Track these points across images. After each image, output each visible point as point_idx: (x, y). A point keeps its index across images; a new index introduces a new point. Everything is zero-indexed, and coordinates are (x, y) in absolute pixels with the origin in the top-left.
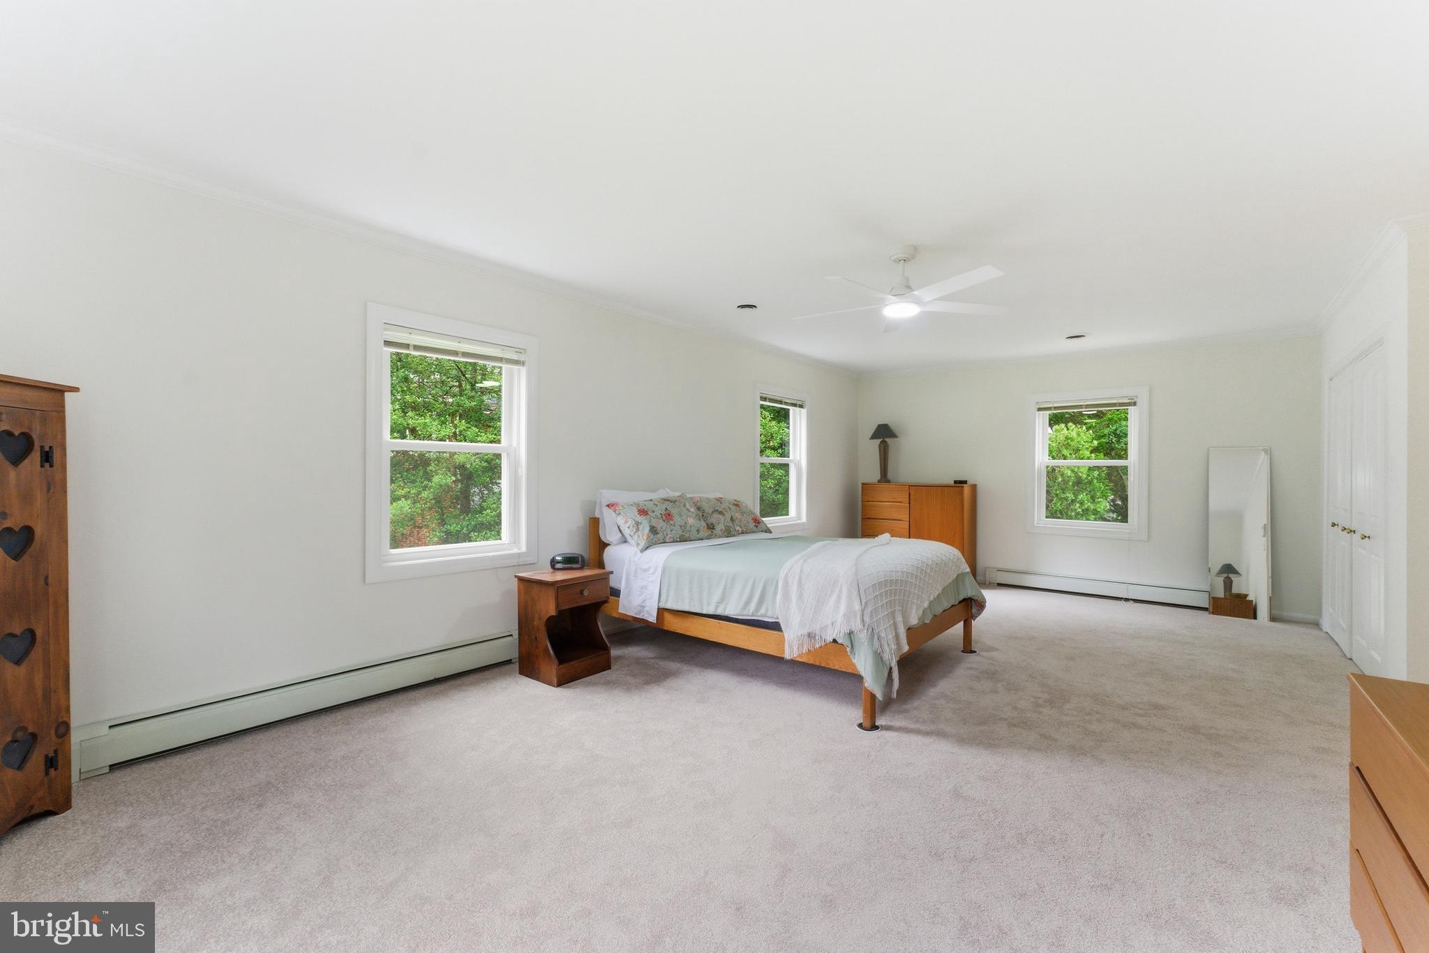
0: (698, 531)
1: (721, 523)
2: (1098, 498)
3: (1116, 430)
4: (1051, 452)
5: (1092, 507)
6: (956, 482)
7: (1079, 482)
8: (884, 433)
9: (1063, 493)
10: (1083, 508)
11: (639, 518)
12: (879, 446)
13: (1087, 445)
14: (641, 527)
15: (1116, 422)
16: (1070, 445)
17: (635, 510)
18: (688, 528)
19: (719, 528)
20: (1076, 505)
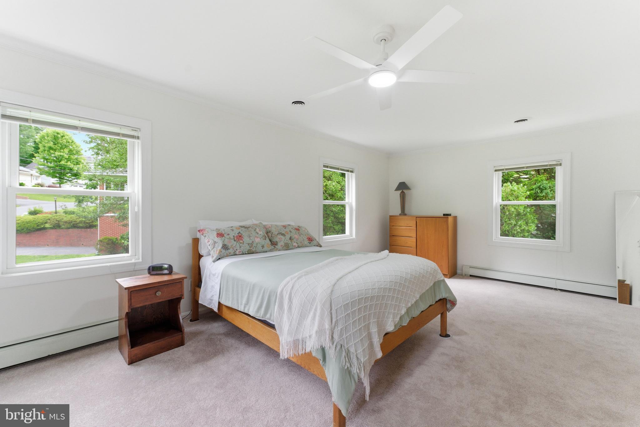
0: (263, 247)
1: (281, 241)
2: (530, 224)
3: (540, 186)
4: (502, 198)
5: (527, 229)
6: (444, 215)
7: (518, 214)
8: (403, 187)
9: (509, 220)
10: (521, 229)
11: (217, 239)
12: (400, 194)
13: (523, 194)
14: (216, 245)
15: (540, 182)
16: (513, 194)
17: (215, 233)
18: (254, 245)
19: (281, 244)
20: (517, 227)
